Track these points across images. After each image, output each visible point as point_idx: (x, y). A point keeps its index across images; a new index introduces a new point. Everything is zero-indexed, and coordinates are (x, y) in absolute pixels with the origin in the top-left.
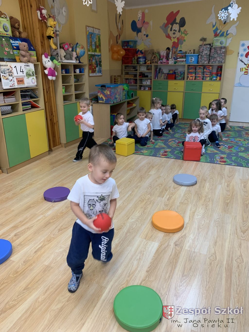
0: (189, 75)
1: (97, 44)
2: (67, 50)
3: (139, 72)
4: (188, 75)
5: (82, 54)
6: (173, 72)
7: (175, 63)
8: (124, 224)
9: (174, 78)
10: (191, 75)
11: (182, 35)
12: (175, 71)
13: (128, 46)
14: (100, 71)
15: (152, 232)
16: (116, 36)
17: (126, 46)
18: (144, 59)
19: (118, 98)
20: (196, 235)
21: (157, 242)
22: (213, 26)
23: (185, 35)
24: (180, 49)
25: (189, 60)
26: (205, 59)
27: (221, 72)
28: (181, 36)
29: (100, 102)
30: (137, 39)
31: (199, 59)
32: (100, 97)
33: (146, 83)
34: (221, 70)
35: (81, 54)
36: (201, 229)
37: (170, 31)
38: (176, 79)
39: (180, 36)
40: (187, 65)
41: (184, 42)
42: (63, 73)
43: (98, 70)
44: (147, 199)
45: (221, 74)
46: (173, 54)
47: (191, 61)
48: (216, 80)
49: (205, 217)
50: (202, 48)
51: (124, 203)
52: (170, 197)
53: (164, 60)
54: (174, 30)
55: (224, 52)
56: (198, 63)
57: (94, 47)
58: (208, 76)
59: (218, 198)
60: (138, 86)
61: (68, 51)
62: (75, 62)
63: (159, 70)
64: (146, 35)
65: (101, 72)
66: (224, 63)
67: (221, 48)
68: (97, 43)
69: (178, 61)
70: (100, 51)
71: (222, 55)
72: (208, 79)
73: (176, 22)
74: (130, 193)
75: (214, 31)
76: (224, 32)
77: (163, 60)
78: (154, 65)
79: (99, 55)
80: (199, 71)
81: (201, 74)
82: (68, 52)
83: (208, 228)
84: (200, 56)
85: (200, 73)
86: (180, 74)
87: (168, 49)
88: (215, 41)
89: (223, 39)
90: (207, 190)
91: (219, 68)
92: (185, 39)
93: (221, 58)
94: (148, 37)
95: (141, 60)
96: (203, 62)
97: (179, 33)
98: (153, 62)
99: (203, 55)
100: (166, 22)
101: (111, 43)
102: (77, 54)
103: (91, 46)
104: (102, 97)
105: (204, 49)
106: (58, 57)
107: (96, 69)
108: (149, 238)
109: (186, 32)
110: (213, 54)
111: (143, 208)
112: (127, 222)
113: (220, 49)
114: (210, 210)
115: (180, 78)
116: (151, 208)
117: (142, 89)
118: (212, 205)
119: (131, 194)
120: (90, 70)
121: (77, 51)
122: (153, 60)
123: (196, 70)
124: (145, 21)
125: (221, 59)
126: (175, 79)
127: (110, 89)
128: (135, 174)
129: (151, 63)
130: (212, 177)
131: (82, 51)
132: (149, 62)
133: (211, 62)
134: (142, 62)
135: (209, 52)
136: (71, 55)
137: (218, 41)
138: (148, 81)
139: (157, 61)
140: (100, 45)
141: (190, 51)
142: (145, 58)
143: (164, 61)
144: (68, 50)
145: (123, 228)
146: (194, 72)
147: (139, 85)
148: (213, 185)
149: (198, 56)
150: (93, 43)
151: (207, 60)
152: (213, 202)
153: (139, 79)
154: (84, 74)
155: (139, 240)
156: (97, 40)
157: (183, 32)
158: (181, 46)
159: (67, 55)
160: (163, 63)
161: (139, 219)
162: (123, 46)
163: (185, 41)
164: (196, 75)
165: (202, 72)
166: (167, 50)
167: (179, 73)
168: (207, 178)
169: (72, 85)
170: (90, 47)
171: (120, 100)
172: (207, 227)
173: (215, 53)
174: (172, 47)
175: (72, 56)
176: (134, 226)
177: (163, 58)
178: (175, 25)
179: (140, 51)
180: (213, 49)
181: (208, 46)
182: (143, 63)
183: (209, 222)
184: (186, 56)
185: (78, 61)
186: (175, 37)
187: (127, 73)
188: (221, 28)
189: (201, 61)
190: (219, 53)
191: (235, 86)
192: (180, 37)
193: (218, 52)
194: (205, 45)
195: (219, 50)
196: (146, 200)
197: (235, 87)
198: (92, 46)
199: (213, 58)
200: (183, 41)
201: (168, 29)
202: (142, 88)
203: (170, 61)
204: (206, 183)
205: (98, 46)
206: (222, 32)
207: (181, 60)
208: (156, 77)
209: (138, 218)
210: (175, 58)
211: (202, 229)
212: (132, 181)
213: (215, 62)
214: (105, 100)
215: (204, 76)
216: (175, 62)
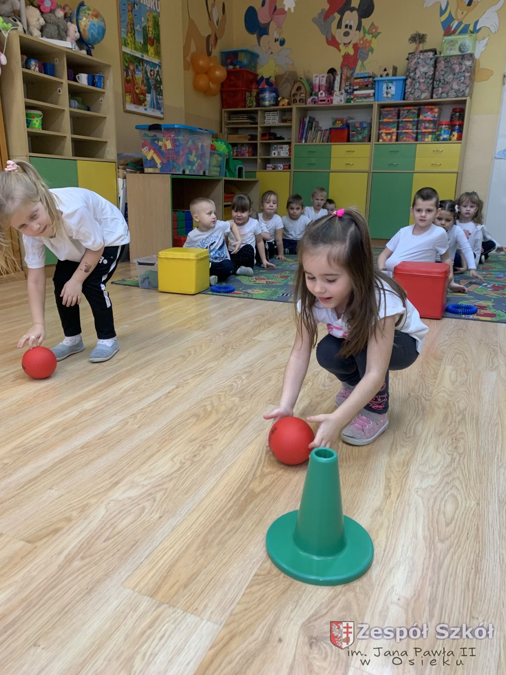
0: (383, 131)
1: (150, 35)
2: (50, 12)
3: (261, 127)
4: (379, 130)
5: (95, 34)
6: (343, 125)
7: (348, 101)
8: (84, 508)
9: (346, 140)
10: (387, 132)
11: (365, 36)
12: (347, 121)
13: (234, 65)
14: (158, 106)
15: (202, 554)
16: (206, 36)
17: (232, 64)
18: (274, 94)
19: (196, 165)
20: (423, 578)
21: (208, 620)
22: (442, 13)
23: (372, 37)
24: (360, 71)
25: (382, 91)
26: (423, 87)
27: (463, 120)
28: (362, 39)
29: (146, 170)
30: (257, 50)
31: (408, 88)
32: (149, 158)
33: (279, 153)
34: (462, 117)
35: (92, 31)
36: (442, 541)
37: (337, 28)
38: (351, 140)
39: (360, 40)
40: (378, 104)
41: (370, 53)
42: (33, 68)
43: (152, 100)
44: (223, 408)
45: (461, 126)
46: (343, 81)
47: (387, 93)
48: (450, 140)
49: (457, 483)
50: (415, 60)
51: (127, 423)
52: (312, 406)
53: (321, 94)
54: (346, 26)
55: (471, 67)
56: (404, 99)
57: (140, 40)
58: (430, 130)
59: (497, 411)
60: (259, 161)
61: (50, 14)
62: (71, 47)
63: (309, 122)
64: (279, 42)
65: (159, 108)
66: (471, 95)
67: (463, 57)
68: (151, 33)
69: (356, 96)
70: (158, 53)
71: (464, 76)
72: (429, 138)
73: (352, 5)
74: (167, 391)
75: (442, 23)
76: (467, 26)
77: (316, 95)
78: (297, 108)
79: (155, 65)
80: (408, 120)
81: (411, 128)
82: (53, 17)
83: (477, 536)
84: (409, 80)
85: (410, 125)
86: (360, 129)
87: (332, 71)
88: (445, 46)
89: (467, 39)
90: (447, 383)
91: (456, 112)
92: (373, 46)
93: (463, 83)
94: (285, 45)
95: (267, 95)
96: (417, 94)
97: (358, 31)
98: (295, 101)
99: (417, 77)
100: (327, 6)
101: (193, 49)
102: (79, 31)
103: (131, 33)
104: (153, 159)
105: (418, 63)
106: (15, 21)
107: (145, 96)
108: (175, 588)
109: (376, 28)
110: (443, 73)
111: (198, 441)
112: (102, 502)
113: (460, 60)
114: (474, 453)
115: (360, 137)
116: (230, 442)
117: (269, 167)
118: (478, 436)
119: (170, 395)
120: (128, 94)
121: (80, 21)
122: (294, 95)
123: (399, 117)
124: (278, 8)
125: (462, 85)
126: (348, 141)
127: (173, 136)
128: (209, 338)
129: (289, 104)
130: (460, 350)
131: (94, 25)
132: (286, 101)
133: (437, 95)
134: (270, 101)
135: (432, 69)
136: (62, 27)
137: (454, 45)
138: (284, 149)
139: (304, 98)
140: (158, 40)
141: (385, 70)
142: (276, 91)
143: (322, 97)
144: (54, 13)
145: (70, 528)
146: (394, 123)
147: (261, 157)
148: (467, 372)
149: (405, 80)
150: (136, 28)
151: (428, 89)
152: (477, 424)
153: (261, 143)
154: (104, 93)
155: (116, 603)
156: (151, 24)
157: (367, 29)
158: (363, 63)
159: (48, 25)
160: (320, 103)
161: (160, 490)
162: (224, 64)
163: (372, 50)
164: (399, 131)
165: (415, 123)
166: (330, 74)
167: (357, 125)
168: (444, 353)
169: (64, 110)
170: (127, 35)
171: (204, 173)
172: (473, 533)
173: (446, 72)
174: (342, 68)
175: (66, 32)
176: (125, 522)
177: (319, 91)
178: (348, 13)
179: (264, 81)
180: (443, 62)
181: (429, 53)
182: (272, 102)
183: (478, 504)
184: (375, 81)
185: (84, 52)
186: (350, 43)
187: (234, 131)
188: (460, 17)
189: (412, 92)
190: (457, 71)
191: (495, 157)
192: (362, 42)
193: (454, 70)
194: (421, 52)
195: (456, 64)
196: (217, 413)
197: (497, 161)
198: (134, 34)
199: (443, 84)
200: (368, 51)
201: (332, 24)
202: (268, 165)
203: (336, 95)
204: (442, 367)
205: (152, 40)
206: (462, 26)
207: (362, 94)
208: (301, 138)
209: (160, 485)
210: (349, 91)
211: (448, 543)
212: (190, 354)
213: (447, 94)
214: (159, 166)
215: (419, 131)
216: (347, 99)
